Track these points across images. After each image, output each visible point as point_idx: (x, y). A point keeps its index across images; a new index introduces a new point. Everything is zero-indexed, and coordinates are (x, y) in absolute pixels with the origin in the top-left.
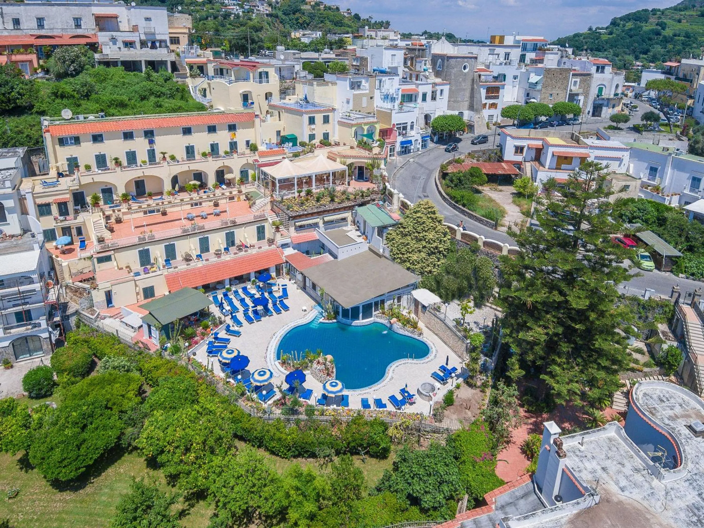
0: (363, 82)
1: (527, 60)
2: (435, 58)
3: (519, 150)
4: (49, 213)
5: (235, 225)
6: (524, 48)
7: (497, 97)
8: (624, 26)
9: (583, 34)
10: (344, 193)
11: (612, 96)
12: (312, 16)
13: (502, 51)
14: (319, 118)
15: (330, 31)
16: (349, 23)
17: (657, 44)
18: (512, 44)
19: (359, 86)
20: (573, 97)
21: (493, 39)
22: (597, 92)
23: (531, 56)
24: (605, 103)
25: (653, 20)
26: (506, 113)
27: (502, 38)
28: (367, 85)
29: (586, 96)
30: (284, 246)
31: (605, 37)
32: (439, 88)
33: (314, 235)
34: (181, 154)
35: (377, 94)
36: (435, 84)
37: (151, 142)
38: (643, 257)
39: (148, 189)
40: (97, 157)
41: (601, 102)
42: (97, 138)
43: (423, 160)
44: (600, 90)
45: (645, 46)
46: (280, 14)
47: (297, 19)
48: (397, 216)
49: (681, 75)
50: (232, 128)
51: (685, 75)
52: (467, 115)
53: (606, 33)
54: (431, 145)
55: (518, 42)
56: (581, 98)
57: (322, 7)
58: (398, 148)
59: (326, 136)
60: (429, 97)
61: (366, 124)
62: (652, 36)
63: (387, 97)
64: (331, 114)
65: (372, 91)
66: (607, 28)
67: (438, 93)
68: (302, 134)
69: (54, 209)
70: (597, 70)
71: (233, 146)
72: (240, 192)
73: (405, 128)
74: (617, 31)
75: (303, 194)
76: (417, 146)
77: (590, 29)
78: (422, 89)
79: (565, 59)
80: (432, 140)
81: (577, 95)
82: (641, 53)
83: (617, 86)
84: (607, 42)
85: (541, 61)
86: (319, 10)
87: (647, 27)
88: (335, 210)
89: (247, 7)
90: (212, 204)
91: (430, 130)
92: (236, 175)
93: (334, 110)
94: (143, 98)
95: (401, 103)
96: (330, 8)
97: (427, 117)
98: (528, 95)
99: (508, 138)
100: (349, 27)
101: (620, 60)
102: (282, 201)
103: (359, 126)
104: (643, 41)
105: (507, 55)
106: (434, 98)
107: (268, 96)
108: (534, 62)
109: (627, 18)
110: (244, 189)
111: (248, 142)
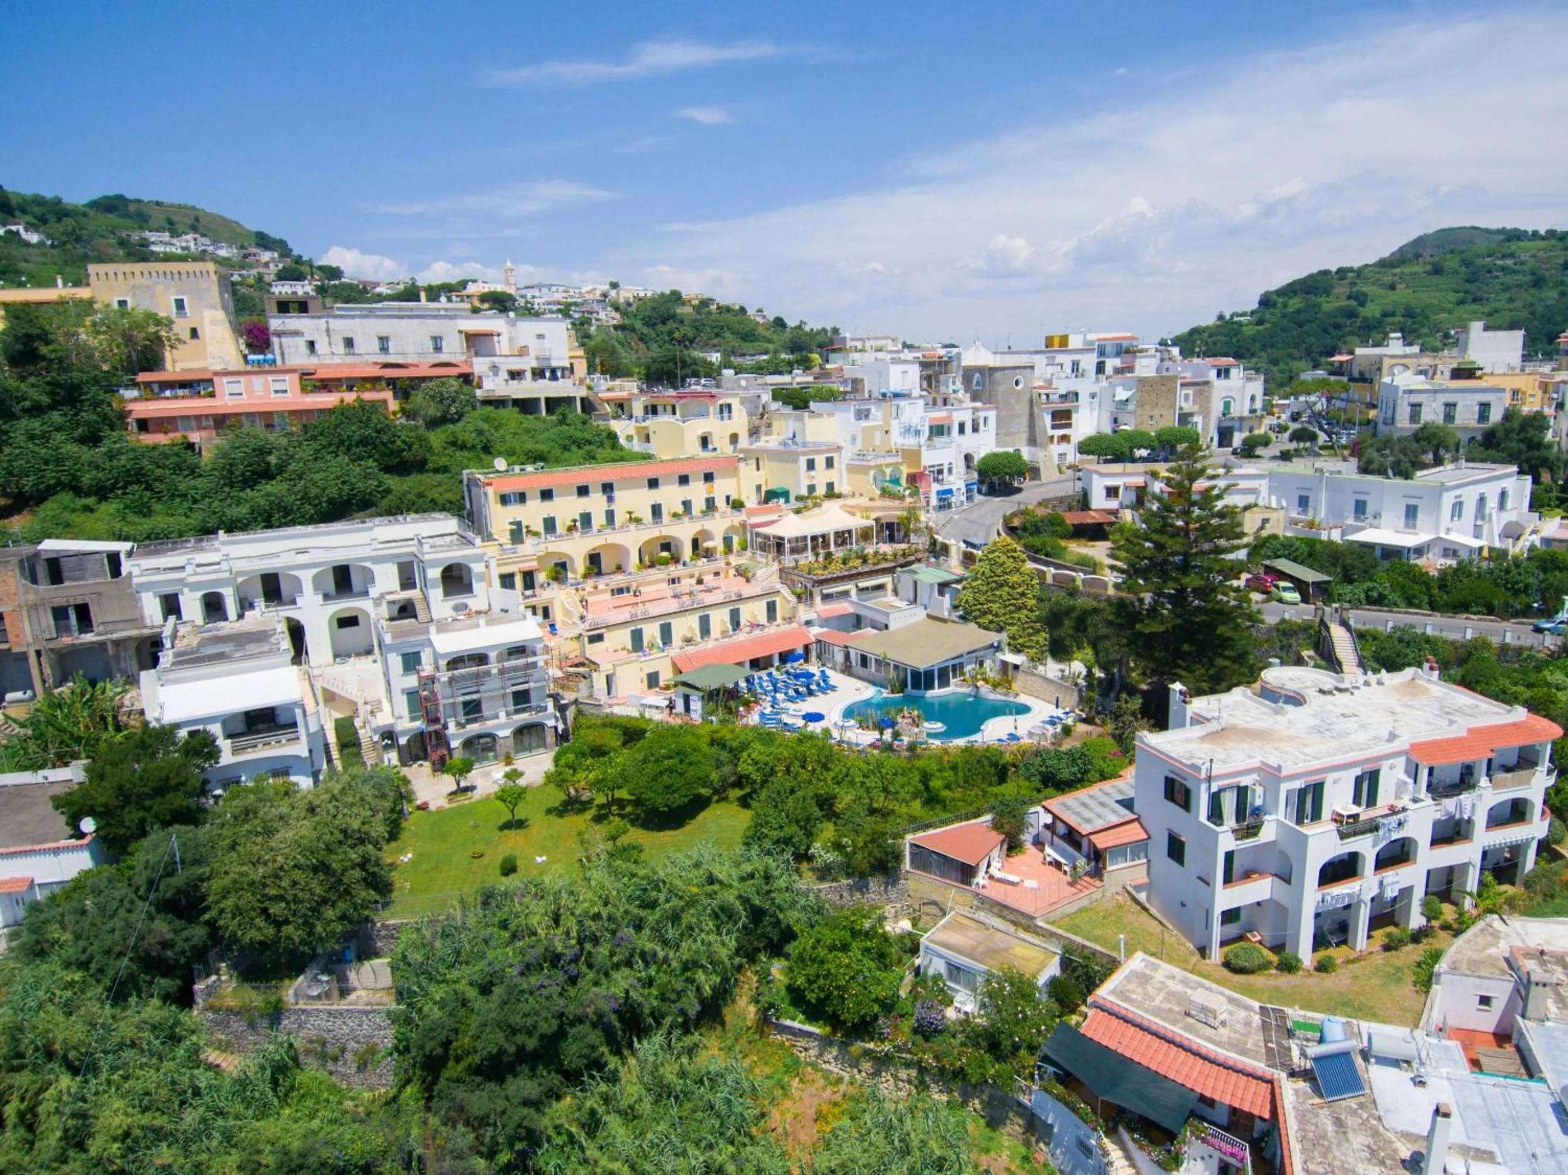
0: (873, 410)
1: (1109, 369)
2: (968, 374)
3: (1112, 492)
4: (512, 586)
5: (741, 599)
6: (1102, 353)
7: (1069, 426)
8: (1285, 305)
9: (1208, 328)
10: (876, 553)
11: (1246, 413)
12: (697, 326)
13: (1066, 359)
14: (820, 461)
15: (733, 353)
16: (768, 334)
17: (1352, 333)
18: (1080, 346)
19: (867, 417)
20: (1184, 418)
21: (1049, 341)
22: (1221, 409)
23: (1112, 363)
24: (1237, 424)
25: (1341, 290)
26: (1085, 448)
27: (1064, 340)
28: (880, 414)
29: (1206, 416)
30: (808, 623)
31: (1250, 331)
32: (982, 415)
33: (844, 607)
34: (647, 515)
35: (895, 427)
36: (975, 410)
37: (610, 500)
38: (1285, 589)
39: (605, 564)
40: (545, 520)
41: (1229, 424)
42: (547, 495)
43: (974, 516)
44: (1227, 405)
45: (1328, 341)
46: (638, 325)
47: (670, 333)
48: (959, 571)
49: (1356, 374)
50: (709, 477)
51: (1361, 373)
52: (1026, 453)
53: (1250, 323)
54: (978, 498)
55: (1092, 343)
56: (1198, 419)
57: (713, 307)
58: (934, 501)
59: (830, 486)
60: (968, 428)
61: (888, 465)
62: (1340, 321)
63: (908, 430)
64: (835, 455)
65: (887, 423)
66: (1253, 313)
67: (981, 421)
68: (798, 485)
69: (518, 580)
70: (1219, 375)
71: (710, 505)
72: (728, 564)
73: (940, 472)
74: (1272, 316)
75: (821, 559)
76: (959, 498)
77: (1221, 317)
78: (958, 417)
79: (1167, 364)
80: (979, 492)
81: (1191, 415)
82: (1321, 354)
83: (1253, 398)
84: (1254, 339)
85: (1131, 369)
86: (710, 313)
87: (1329, 305)
88: (871, 574)
89: (577, 316)
90: (694, 581)
91: (976, 475)
92: (717, 543)
93: (839, 448)
94: (566, 448)
95: (930, 438)
96: (728, 310)
97: (968, 458)
98: (1115, 421)
99: (1095, 476)
100: (770, 341)
101: (1282, 372)
102: (796, 568)
103: (879, 469)
104: (1325, 331)
105: (1075, 366)
106: (975, 429)
107: (734, 438)
108: (1118, 371)
109: (1291, 290)
110: (734, 560)
111: (728, 498)
